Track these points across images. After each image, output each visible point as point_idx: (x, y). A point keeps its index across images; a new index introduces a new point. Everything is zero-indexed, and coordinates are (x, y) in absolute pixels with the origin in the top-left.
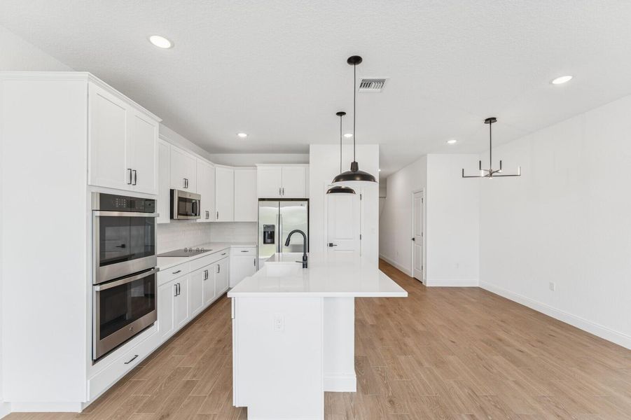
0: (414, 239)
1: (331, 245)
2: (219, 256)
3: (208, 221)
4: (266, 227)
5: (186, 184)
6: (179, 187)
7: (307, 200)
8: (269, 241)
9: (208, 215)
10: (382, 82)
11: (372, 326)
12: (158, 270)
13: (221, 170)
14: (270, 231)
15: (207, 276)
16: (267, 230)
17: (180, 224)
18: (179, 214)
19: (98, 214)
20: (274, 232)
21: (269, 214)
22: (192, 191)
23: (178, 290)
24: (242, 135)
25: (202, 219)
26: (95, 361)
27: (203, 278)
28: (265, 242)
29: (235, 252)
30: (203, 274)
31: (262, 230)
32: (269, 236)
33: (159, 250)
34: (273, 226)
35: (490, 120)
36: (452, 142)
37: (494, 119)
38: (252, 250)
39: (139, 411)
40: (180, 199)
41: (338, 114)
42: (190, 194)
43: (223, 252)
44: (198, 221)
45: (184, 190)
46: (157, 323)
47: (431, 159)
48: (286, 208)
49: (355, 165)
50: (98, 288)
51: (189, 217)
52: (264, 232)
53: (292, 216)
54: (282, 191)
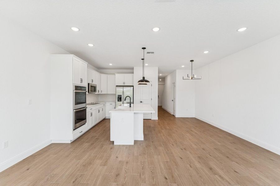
0: (173, 100)
1: (141, 102)
2: (102, 106)
3: (98, 93)
4: (119, 96)
5: (92, 81)
6: (90, 82)
7: (133, 86)
8: (120, 100)
9: (99, 91)
10: (153, 53)
11: (153, 127)
12: (87, 108)
13: (103, 75)
15: (99, 111)
17: (91, 94)
18: (91, 91)
19: (75, 91)
20: (121, 97)
21: (120, 91)
22: (94, 83)
23: (91, 115)
24: (111, 64)
25: (97, 93)
26: (74, 130)
28: (118, 101)
29: (108, 104)
31: (117, 97)
32: (120, 99)
33: (87, 102)
34: (121, 95)
35: (192, 61)
36: (183, 66)
37: (193, 61)
38: (114, 104)
39: (86, 143)
40: (91, 86)
41: (142, 59)
42: (94, 84)
43: (103, 104)
44: (96, 93)
45: (92, 83)
46: (86, 123)
47: (177, 71)
48: (126, 89)
49: (144, 78)
50: (75, 111)
51: (93, 92)
52: (118, 98)
53: (128, 92)
54: (124, 83)
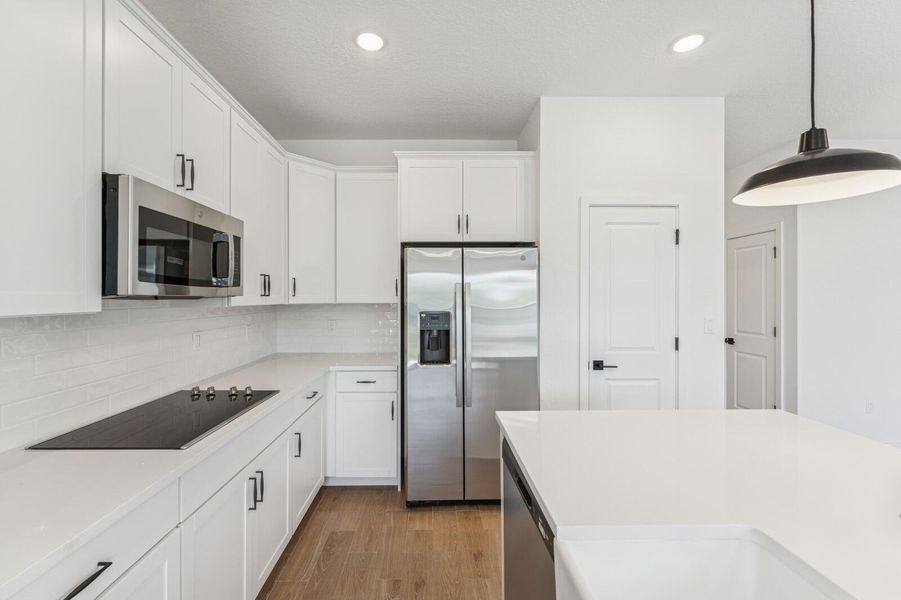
0: (731, 341)
1: (598, 365)
4: (428, 317)
5: (187, 172)
7: (533, 246)
8: (436, 354)
9: (267, 286)
14: (435, 327)
15: (258, 490)
16: (429, 326)
18: (143, 277)
20: (447, 333)
21: (431, 285)
27: (246, 500)
28: (424, 361)
29: (340, 386)
30: (246, 488)
31: (414, 330)
32: (436, 343)
34: (446, 316)
38: (385, 379)
44: (236, 301)
51: (193, 290)
52: (422, 333)
54: (463, 223)
